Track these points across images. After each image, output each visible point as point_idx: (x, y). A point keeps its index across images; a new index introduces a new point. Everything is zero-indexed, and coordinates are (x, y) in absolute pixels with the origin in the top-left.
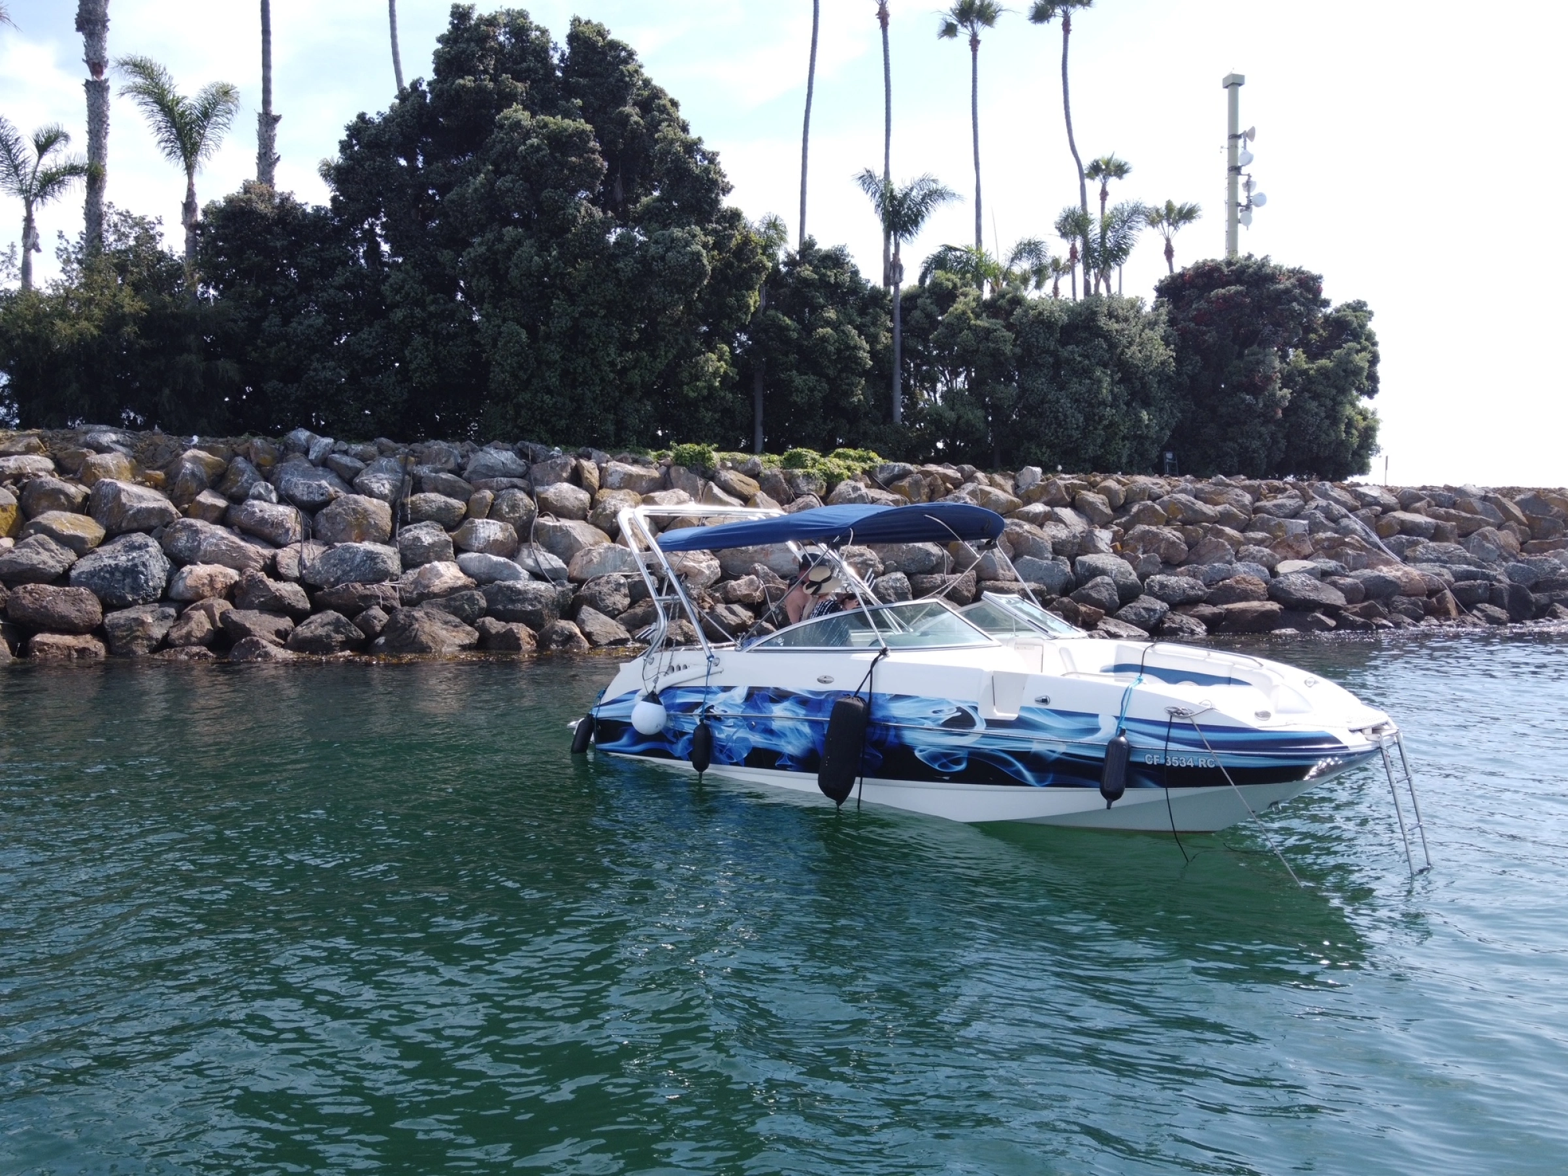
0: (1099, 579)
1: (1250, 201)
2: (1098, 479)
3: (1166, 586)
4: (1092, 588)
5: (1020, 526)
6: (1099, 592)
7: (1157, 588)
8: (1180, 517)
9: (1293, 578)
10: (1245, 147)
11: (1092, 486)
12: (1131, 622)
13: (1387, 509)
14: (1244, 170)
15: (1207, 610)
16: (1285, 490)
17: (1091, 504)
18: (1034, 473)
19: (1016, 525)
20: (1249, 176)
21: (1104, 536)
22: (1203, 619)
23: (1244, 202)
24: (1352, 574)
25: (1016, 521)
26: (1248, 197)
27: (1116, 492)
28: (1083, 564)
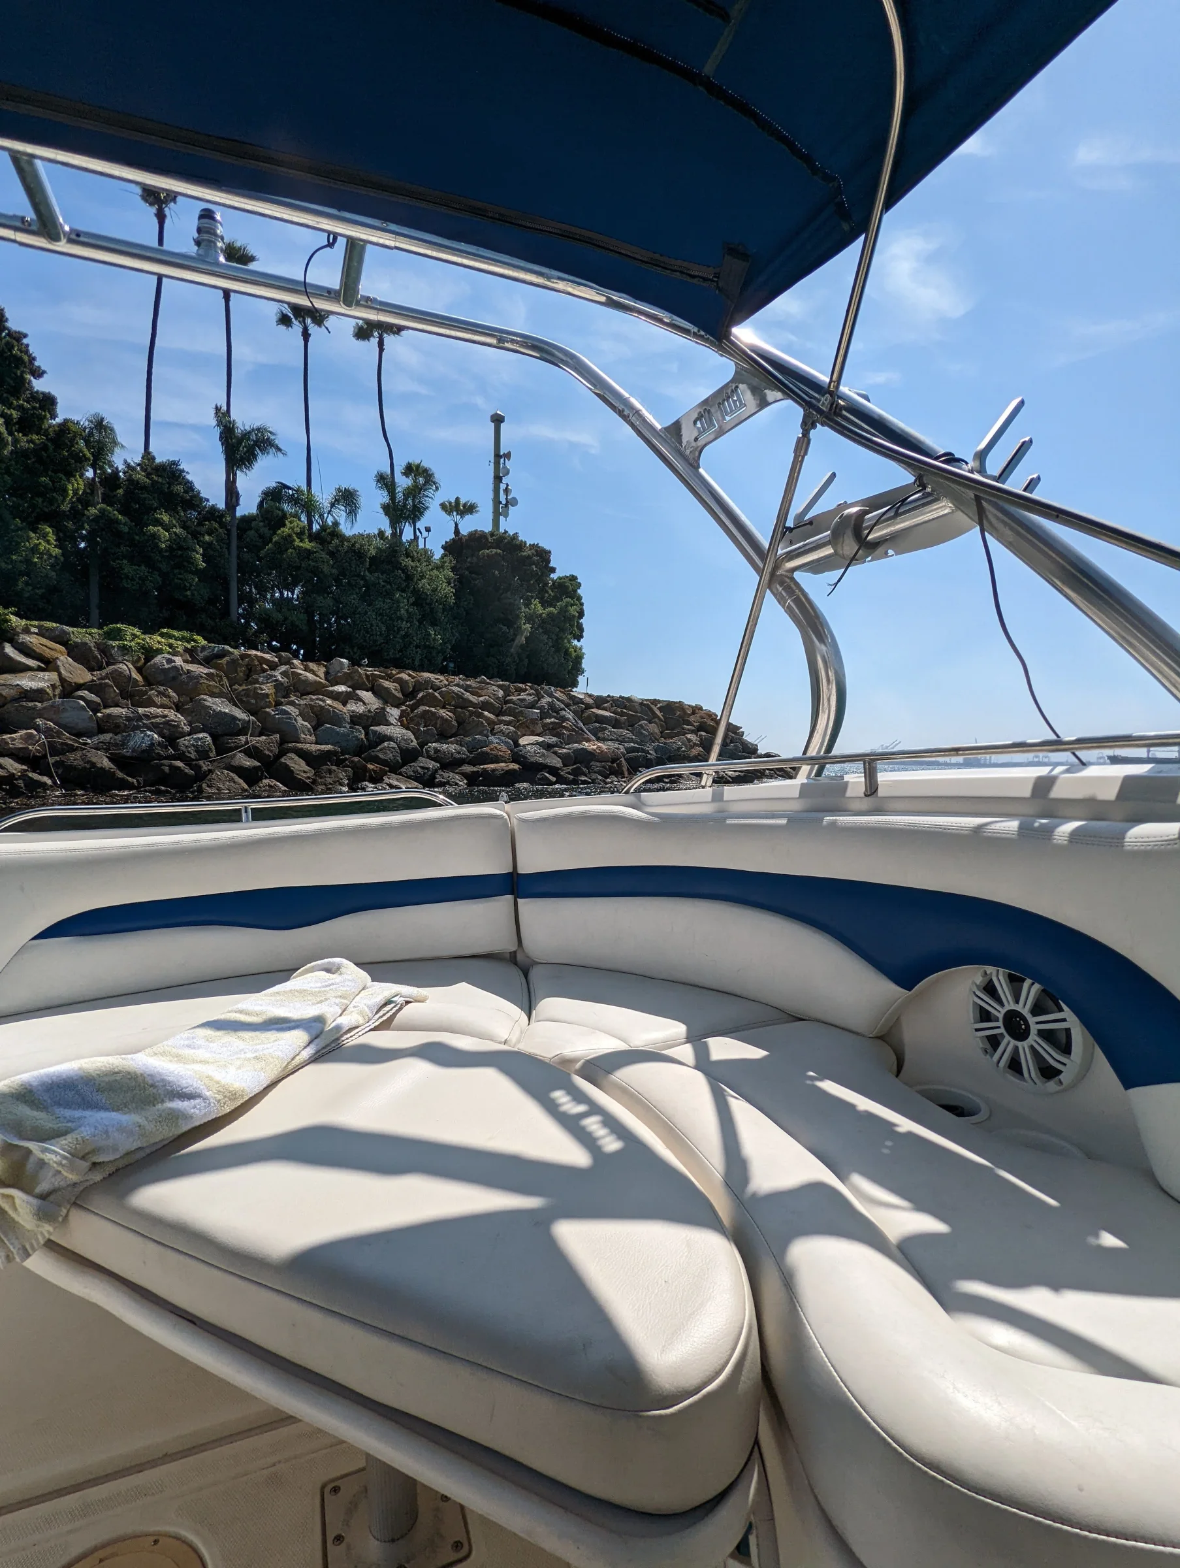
0: (386, 744)
1: (507, 502)
2: (394, 672)
3: (439, 751)
4: (381, 750)
5: (323, 701)
6: (386, 753)
7: (432, 753)
8: (453, 703)
9: (528, 748)
10: (504, 464)
11: (389, 677)
12: (409, 777)
13: (588, 706)
14: (505, 480)
15: (468, 769)
16: (526, 690)
17: (387, 689)
18: (342, 663)
19: (321, 700)
20: (507, 485)
21: (394, 713)
22: (465, 775)
23: (504, 502)
24: (567, 747)
25: (321, 697)
26: (506, 499)
27: (406, 682)
28: (375, 732)
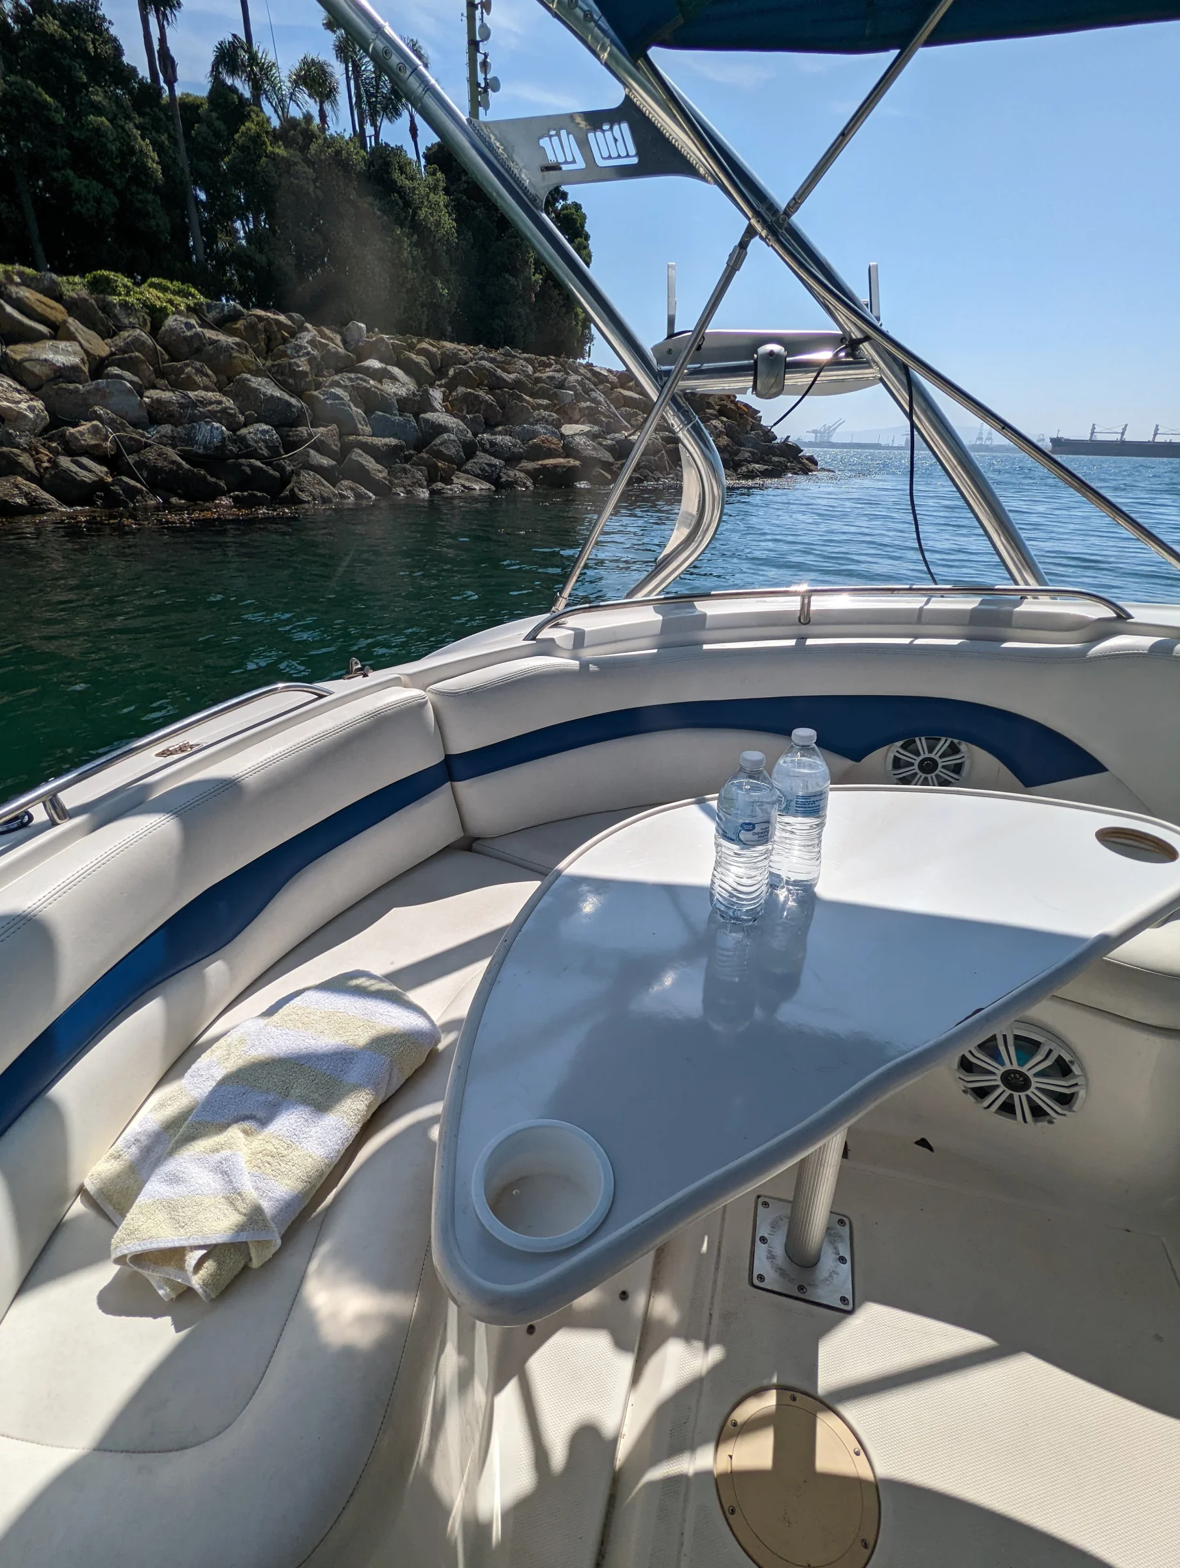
0: (445, 436)
1: (487, 84)
2: (415, 341)
3: (496, 444)
4: (441, 444)
5: (365, 381)
6: (448, 448)
7: (488, 446)
8: (486, 382)
9: (577, 439)
11: (411, 347)
12: (477, 476)
14: (483, 47)
15: (530, 465)
17: (417, 364)
18: (360, 328)
20: (486, 56)
21: (437, 395)
22: (527, 472)
23: (483, 83)
24: (608, 437)
26: (485, 79)
27: (434, 354)
28: (427, 421)
